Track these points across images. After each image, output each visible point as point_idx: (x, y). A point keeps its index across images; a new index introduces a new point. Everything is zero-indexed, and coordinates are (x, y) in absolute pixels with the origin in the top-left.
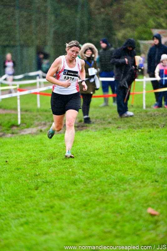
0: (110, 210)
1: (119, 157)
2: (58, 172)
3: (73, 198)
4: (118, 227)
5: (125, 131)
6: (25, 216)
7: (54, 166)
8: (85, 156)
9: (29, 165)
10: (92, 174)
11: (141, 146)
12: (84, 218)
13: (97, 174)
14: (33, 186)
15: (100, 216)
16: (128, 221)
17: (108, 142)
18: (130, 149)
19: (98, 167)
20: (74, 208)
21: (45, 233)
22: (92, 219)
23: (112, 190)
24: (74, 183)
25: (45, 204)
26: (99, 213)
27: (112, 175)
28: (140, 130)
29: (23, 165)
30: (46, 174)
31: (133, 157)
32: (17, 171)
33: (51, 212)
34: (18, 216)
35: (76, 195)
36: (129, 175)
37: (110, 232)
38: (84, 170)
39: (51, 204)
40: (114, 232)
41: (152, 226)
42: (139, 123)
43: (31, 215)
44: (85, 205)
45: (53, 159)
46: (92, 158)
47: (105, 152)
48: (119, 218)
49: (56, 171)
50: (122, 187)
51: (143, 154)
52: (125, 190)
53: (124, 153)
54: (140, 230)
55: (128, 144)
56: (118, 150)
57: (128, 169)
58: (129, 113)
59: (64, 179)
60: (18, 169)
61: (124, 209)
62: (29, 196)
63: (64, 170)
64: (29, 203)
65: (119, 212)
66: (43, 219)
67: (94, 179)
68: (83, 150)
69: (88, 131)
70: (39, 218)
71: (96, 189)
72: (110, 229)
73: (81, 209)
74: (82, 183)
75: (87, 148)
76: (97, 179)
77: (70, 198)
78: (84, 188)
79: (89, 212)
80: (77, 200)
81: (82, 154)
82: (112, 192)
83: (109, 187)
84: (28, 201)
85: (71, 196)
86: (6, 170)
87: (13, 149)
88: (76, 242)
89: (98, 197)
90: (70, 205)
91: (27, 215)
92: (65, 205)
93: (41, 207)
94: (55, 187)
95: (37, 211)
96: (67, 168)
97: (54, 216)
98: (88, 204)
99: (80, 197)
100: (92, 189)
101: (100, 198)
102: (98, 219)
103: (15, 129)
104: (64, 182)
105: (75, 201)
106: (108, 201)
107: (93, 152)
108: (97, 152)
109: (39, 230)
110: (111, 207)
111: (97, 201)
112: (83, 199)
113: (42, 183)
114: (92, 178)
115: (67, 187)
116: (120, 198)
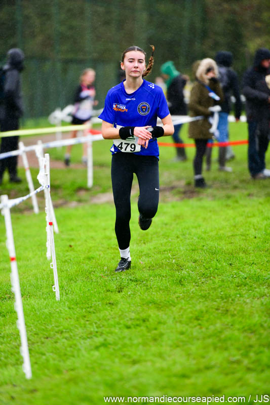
0: (237, 326)
1: (251, 243)
2: (154, 264)
3: (180, 306)
4: (252, 355)
5: (261, 200)
6: (102, 334)
7: (147, 255)
8: (197, 240)
9: (107, 252)
10: (209, 268)
12: (198, 339)
13: (217, 269)
14: (113, 286)
15: (223, 336)
16: (267, 346)
17: (234, 219)
19: (219, 257)
20: (180, 322)
21: (134, 362)
22: (210, 341)
23: (241, 296)
24: (180, 282)
25: (133, 315)
26: (221, 332)
27: (241, 271)
29: (97, 253)
30: (135, 267)
32: (87, 262)
33: (143, 328)
34: (91, 333)
35: (183, 301)
37: (238, 362)
38: (195, 261)
39: (144, 315)
40: (246, 362)
43: (111, 333)
44: (197, 319)
45: (145, 243)
46: (208, 242)
47: (230, 234)
48: (253, 340)
49: (151, 262)
50: (258, 290)
52: (263, 296)
53: (260, 236)
55: (266, 222)
56: (251, 232)
57: (267, 262)
58: (268, 172)
59: (163, 277)
60: (89, 259)
61: (262, 326)
62: (108, 302)
63: (164, 261)
64: (107, 312)
65: (252, 330)
66: (130, 339)
67: (212, 278)
68: (193, 231)
69: (200, 200)
70: (124, 338)
71: (215, 293)
72: (238, 357)
73: (191, 325)
74: (192, 283)
75: (200, 226)
76: (216, 276)
77: (174, 306)
78: (196, 290)
79: (204, 330)
80: (185, 310)
81: (191, 237)
82: (242, 299)
83: (237, 290)
84: (107, 310)
85: (175, 303)
86: (71, 260)
87: (81, 226)
88: (184, 376)
89: (218, 306)
90: (174, 318)
91: (104, 332)
92: (165, 317)
93: (127, 320)
94: (149, 289)
95: (120, 326)
96: (169, 258)
97: (149, 334)
98: (203, 317)
99: (190, 306)
100: (209, 293)
101: (223, 307)
102: (220, 340)
103: (83, 195)
104: (164, 281)
105: (182, 311)
106: (235, 312)
107: (210, 234)
108: (217, 234)
109: (124, 356)
110: (241, 322)
111: (217, 312)
112: (195, 309)
113: (128, 282)
114: (209, 275)
115: (169, 289)
116: (254, 309)
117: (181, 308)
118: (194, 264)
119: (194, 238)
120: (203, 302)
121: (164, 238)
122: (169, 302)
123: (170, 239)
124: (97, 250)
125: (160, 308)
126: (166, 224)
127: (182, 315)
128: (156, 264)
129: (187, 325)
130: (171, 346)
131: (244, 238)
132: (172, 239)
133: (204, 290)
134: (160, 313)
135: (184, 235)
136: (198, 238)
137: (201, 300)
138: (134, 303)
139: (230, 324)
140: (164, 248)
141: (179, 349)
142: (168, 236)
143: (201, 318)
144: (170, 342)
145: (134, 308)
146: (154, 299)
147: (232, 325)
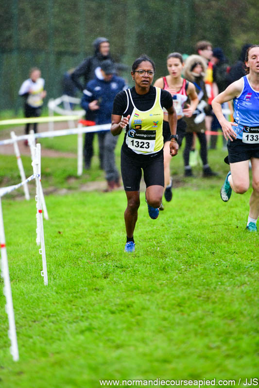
0: (218, 313)
1: (233, 232)
3: (163, 292)
4: (231, 341)
6: (87, 318)
8: (181, 228)
9: (95, 239)
10: (192, 256)
12: (179, 324)
13: (199, 257)
14: (99, 272)
15: (203, 323)
16: (246, 333)
17: (217, 208)
19: (202, 246)
20: (163, 308)
21: (118, 347)
22: (191, 326)
23: (222, 284)
24: (164, 270)
25: (118, 301)
26: (202, 319)
27: (223, 260)
29: (85, 239)
30: (121, 254)
32: (75, 248)
33: (128, 314)
34: (77, 318)
35: (166, 288)
36: (250, 261)
37: (218, 348)
38: (179, 249)
39: (128, 301)
43: (96, 318)
44: (179, 305)
46: (192, 231)
47: (213, 223)
48: (233, 327)
50: (238, 278)
52: (243, 284)
56: (233, 221)
57: (248, 251)
59: (148, 264)
60: (77, 245)
61: (241, 313)
62: (94, 287)
63: (149, 249)
64: (93, 298)
65: (232, 317)
66: (115, 324)
67: (194, 266)
68: (178, 219)
69: (186, 189)
70: (109, 322)
71: (197, 280)
72: (217, 344)
73: (173, 311)
74: (175, 270)
75: (184, 215)
76: (199, 264)
77: (158, 293)
78: (179, 277)
79: (185, 316)
80: (168, 297)
81: (176, 225)
82: (223, 287)
83: (219, 278)
84: (93, 295)
85: (158, 290)
86: (59, 246)
87: (70, 213)
88: (166, 361)
89: (200, 293)
90: (157, 305)
91: (90, 317)
92: (148, 304)
93: (112, 306)
95: (105, 311)
96: (154, 246)
97: (133, 320)
98: (185, 304)
99: (173, 293)
100: (191, 281)
101: (204, 295)
102: (200, 327)
103: (73, 182)
104: (148, 268)
105: (165, 298)
106: (217, 300)
107: (194, 223)
108: (200, 223)
109: (108, 340)
110: (221, 309)
111: (198, 299)
112: (177, 296)
113: (114, 269)
114: (191, 263)
115: (153, 276)
116: (234, 296)
117: (164, 295)
118: (177, 252)
119: (179, 227)
120: (185, 289)
123: (155, 228)
124: (85, 237)
127: (165, 302)
129: (170, 311)
130: (153, 332)
131: (227, 227)
133: (186, 277)
135: (168, 223)
137: (183, 287)
138: (119, 289)
139: (211, 311)
140: (149, 236)
141: (161, 335)
143: (183, 305)
144: (153, 328)
145: (119, 293)
146: (138, 286)
147: (213, 312)
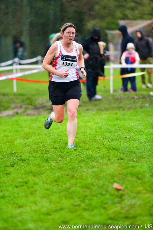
0: (79, 185)
1: (88, 137)
2: (32, 151)
4: (87, 201)
5: (94, 113)
7: (28, 145)
9: (6, 144)
10: (63, 152)
11: (108, 127)
12: (56, 193)
13: (68, 153)
14: (9, 163)
15: (70, 191)
16: (95, 196)
18: (98, 130)
20: (47, 183)
21: (20, 207)
22: (63, 194)
23: (81, 167)
24: (47, 161)
25: (20, 180)
26: (69, 189)
27: (82, 153)
28: (108, 112)
29: (1, 145)
30: (21, 153)
31: (101, 137)
33: (25, 187)
35: (48, 171)
36: (97, 154)
37: (79, 205)
38: (56, 148)
39: (26, 180)
40: (83, 205)
41: (117, 200)
42: (107, 106)
43: (7, 190)
44: (56, 181)
45: (27, 139)
46: (63, 137)
48: (88, 192)
49: (30, 150)
50: (91, 164)
51: (110, 134)
52: (93, 167)
53: (92, 133)
54: (106, 203)
55: (96, 125)
56: (87, 131)
57: (96, 148)
58: (98, 97)
59: (37, 158)
61: (93, 184)
62: (6, 172)
63: (38, 149)
64: (5, 179)
65: (87, 187)
66: (18, 194)
67: (65, 158)
68: (55, 131)
70: (15, 193)
71: (67, 166)
72: (79, 203)
73: (52, 185)
74: (54, 160)
75: (59, 128)
76: (67, 157)
77: (43, 174)
78: (56, 165)
79: (60, 187)
80: (49, 176)
81: (54, 134)
82: (82, 169)
83: (79, 164)
84: (5, 177)
85: (43, 172)
88: (48, 214)
89: (68, 174)
90: (43, 181)
91: (3, 190)
92: (38, 180)
93: (17, 183)
94: (29, 165)
95: (12, 186)
96: (41, 147)
97: (29, 191)
98: (59, 180)
99: (52, 174)
100: (63, 166)
101: (70, 174)
102: (69, 193)
104: (38, 160)
105: (47, 177)
106: (78, 177)
109: (14, 203)
110: (81, 183)
111: (67, 177)
112: (55, 176)
113: (17, 161)
114: (63, 156)
115: (40, 165)
116: (88, 175)
117: (47, 175)
118: (55, 150)
119: (56, 135)
120: (59, 172)
121: (38, 135)
122: (40, 172)
123: (42, 136)
125: (35, 176)
126: (40, 128)
127: (47, 179)
128: (34, 151)
129: (50, 184)
130: (41, 197)
131: (84, 134)
132: (43, 136)
133: (60, 165)
134: (35, 179)
135: (50, 133)
136: (58, 135)
137: (58, 170)
138: (20, 173)
139: (75, 184)
140: (38, 141)
141: (45, 199)
142: (41, 134)
143: (58, 181)
144: (40, 195)
145: (21, 175)
146: (32, 170)
147: (76, 184)
